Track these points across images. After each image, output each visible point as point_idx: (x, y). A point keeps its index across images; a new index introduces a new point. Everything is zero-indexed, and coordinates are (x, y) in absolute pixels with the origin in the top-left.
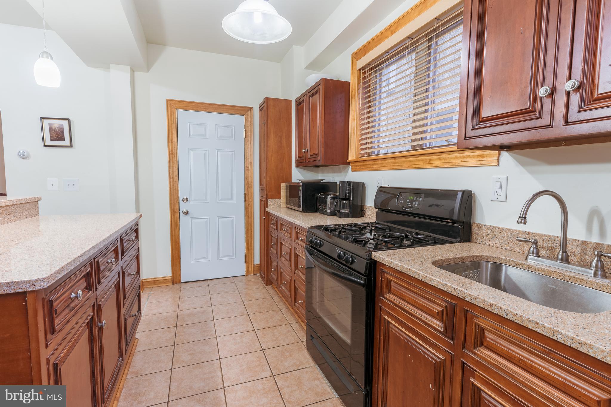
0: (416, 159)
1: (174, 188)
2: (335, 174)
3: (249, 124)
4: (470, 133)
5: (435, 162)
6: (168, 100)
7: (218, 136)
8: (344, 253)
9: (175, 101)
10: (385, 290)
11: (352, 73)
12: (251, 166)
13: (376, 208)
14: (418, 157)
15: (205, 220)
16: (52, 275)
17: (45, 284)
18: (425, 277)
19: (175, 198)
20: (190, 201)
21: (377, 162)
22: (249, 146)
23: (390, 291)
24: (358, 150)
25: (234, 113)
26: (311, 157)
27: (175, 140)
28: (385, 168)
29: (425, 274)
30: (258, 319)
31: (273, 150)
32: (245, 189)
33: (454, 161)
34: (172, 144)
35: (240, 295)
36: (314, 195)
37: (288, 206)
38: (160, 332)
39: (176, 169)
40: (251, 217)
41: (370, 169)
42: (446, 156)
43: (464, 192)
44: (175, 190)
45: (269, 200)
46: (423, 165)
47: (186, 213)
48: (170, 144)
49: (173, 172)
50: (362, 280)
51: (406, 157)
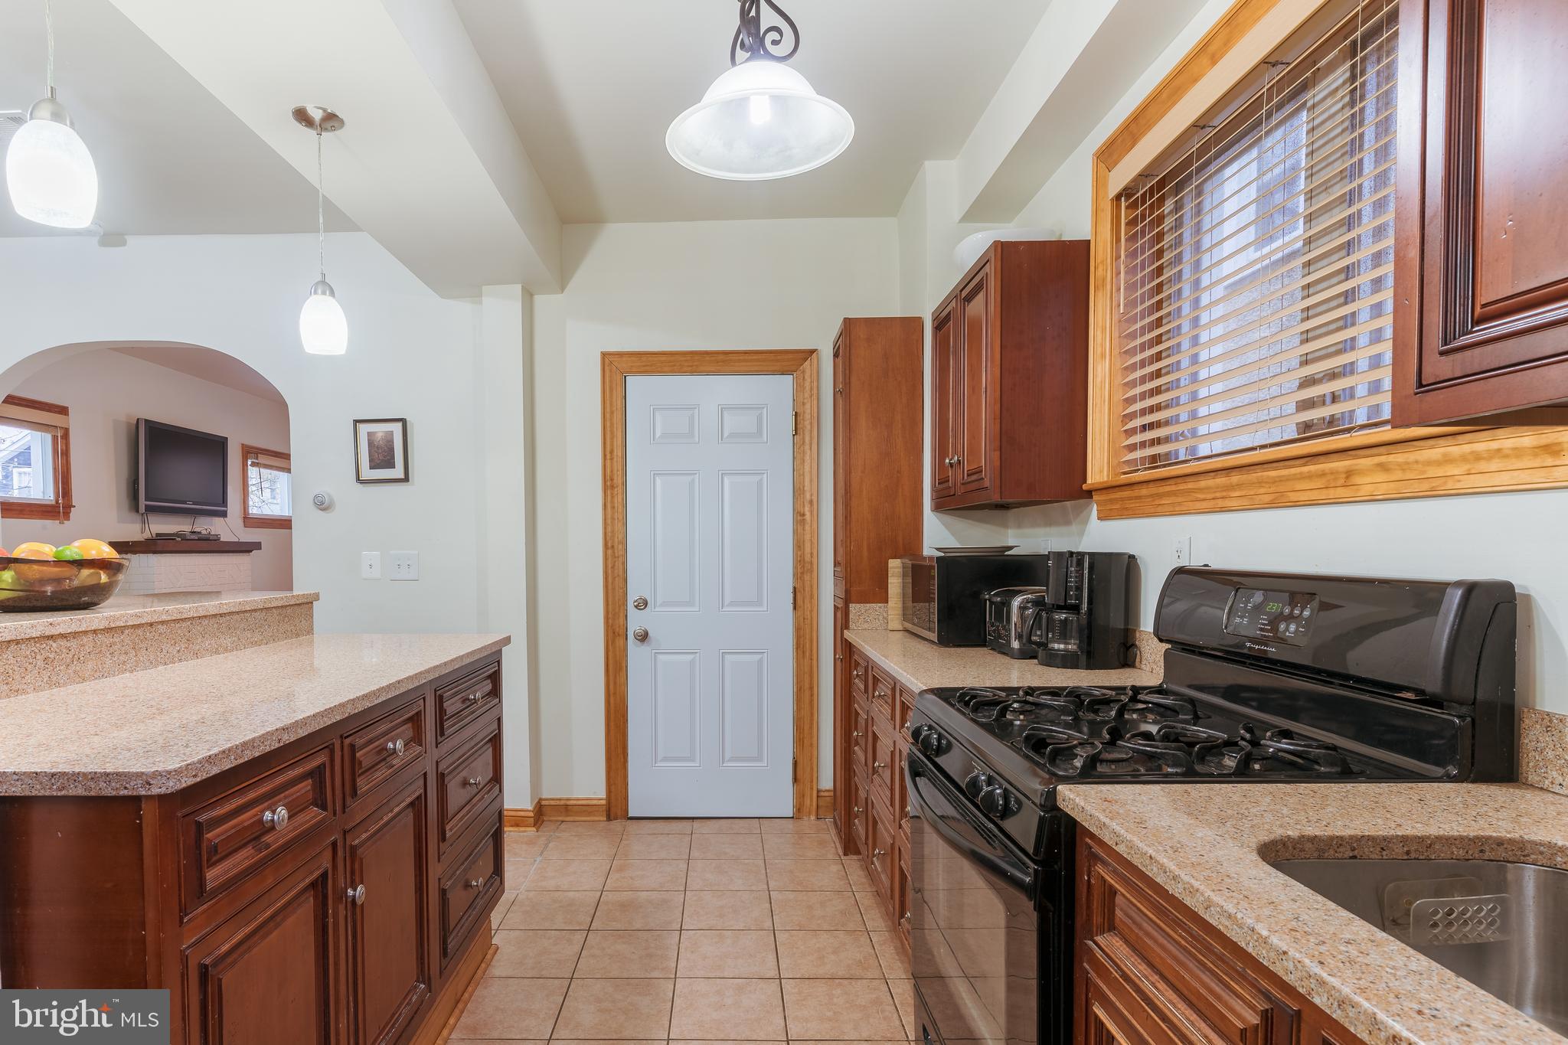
0: (1301, 473)
1: (616, 571)
2: (1054, 530)
3: (807, 395)
4: (1439, 367)
5: (1368, 479)
6: (604, 355)
7: (725, 435)
8: (990, 781)
9: (621, 354)
10: (1097, 919)
11: (1096, 212)
12: (811, 512)
13: (1161, 640)
14: (1304, 465)
15: (690, 657)
16: (190, 767)
17: (171, 784)
18: (1193, 891)
19: (617, 598)
20: (653, 606)
21: (1174, 488)
22: (807, 457)
23: (1111, 926)
24: (1114, 452)
25: (767, 371)
26: (969, 480)
27: (618, 452)
28: (1198, 505)
29: (1193, 881)
30: (797, 948)
31: (865, 464)
32: (794, 575)
33: (1440, 472)
34: (612, 463)
35: (766, 873)
36: (976, 595)
37: (909, 626)
38: (549, 939)
39: (620, 524)
40: (811, 655)
41: (1152, 510)
42: (1406, 455)
43: (1471, 589)
44: (617, 579)
45: (854, 608)
46: (1324, 491)
47: (644, 637)
48: (608, 462)
49: (613, 532)
50: (1027, 874)
51: (1265, 466)
